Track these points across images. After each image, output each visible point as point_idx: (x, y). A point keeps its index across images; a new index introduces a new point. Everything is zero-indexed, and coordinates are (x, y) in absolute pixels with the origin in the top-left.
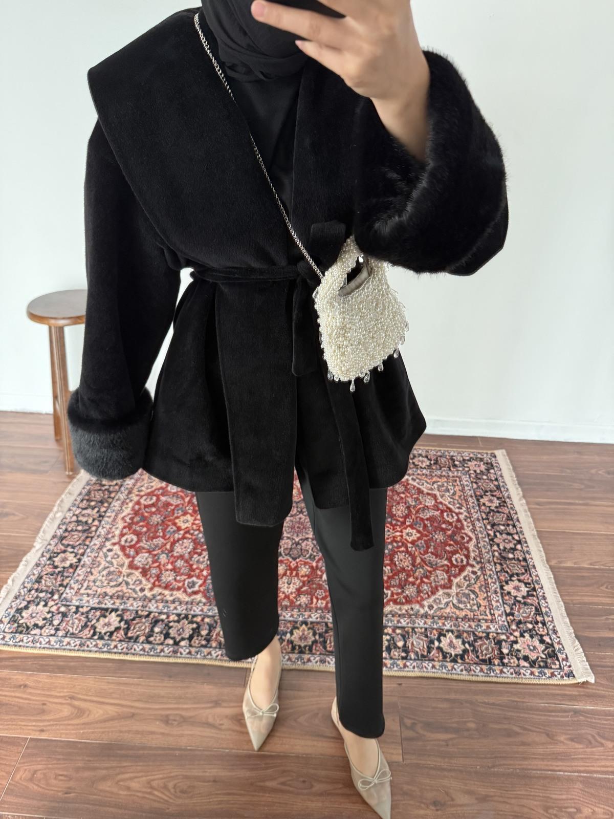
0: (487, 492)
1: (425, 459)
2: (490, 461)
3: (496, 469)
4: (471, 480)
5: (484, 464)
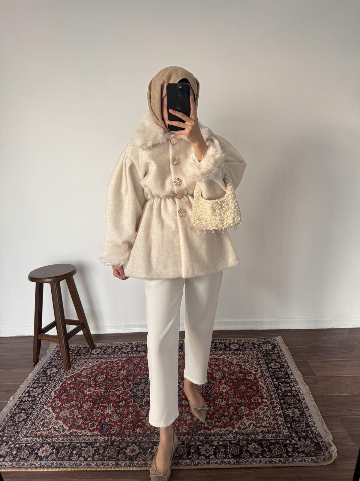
0: (272, 360)
1: (237, 345)
2: (274, 343)
3: (277, 347)
4: (263, 355)
5: (271, 345)
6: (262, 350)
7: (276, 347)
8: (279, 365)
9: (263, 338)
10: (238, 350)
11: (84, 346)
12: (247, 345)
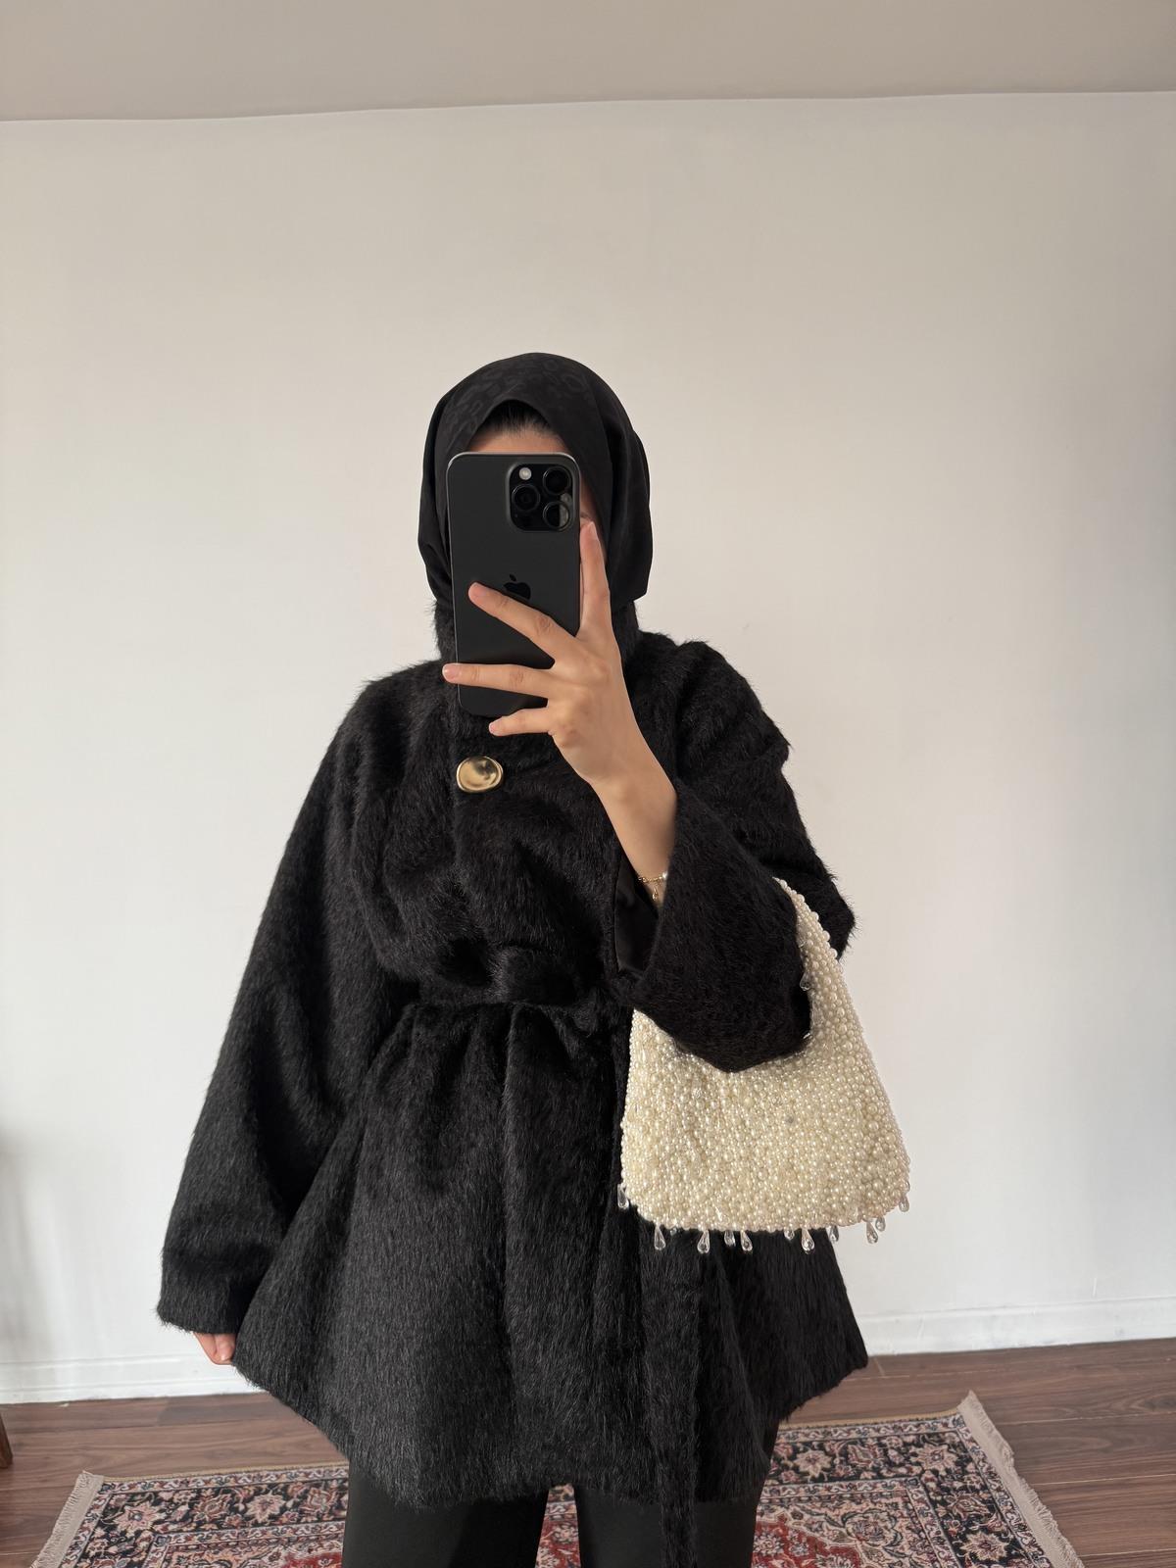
0: (970, 1523)
1: (820, 1454)
2: (957, 1440)
3: (974, 1457)
4: (930, 1499)
5: (948, 1451)
6: (920, 1475)
7: (970, 1460)
8: (1004, 1545)
9: (914, 1417)
10: (831, 1480)
11: (214, 1484)
12: (857, 1453)
